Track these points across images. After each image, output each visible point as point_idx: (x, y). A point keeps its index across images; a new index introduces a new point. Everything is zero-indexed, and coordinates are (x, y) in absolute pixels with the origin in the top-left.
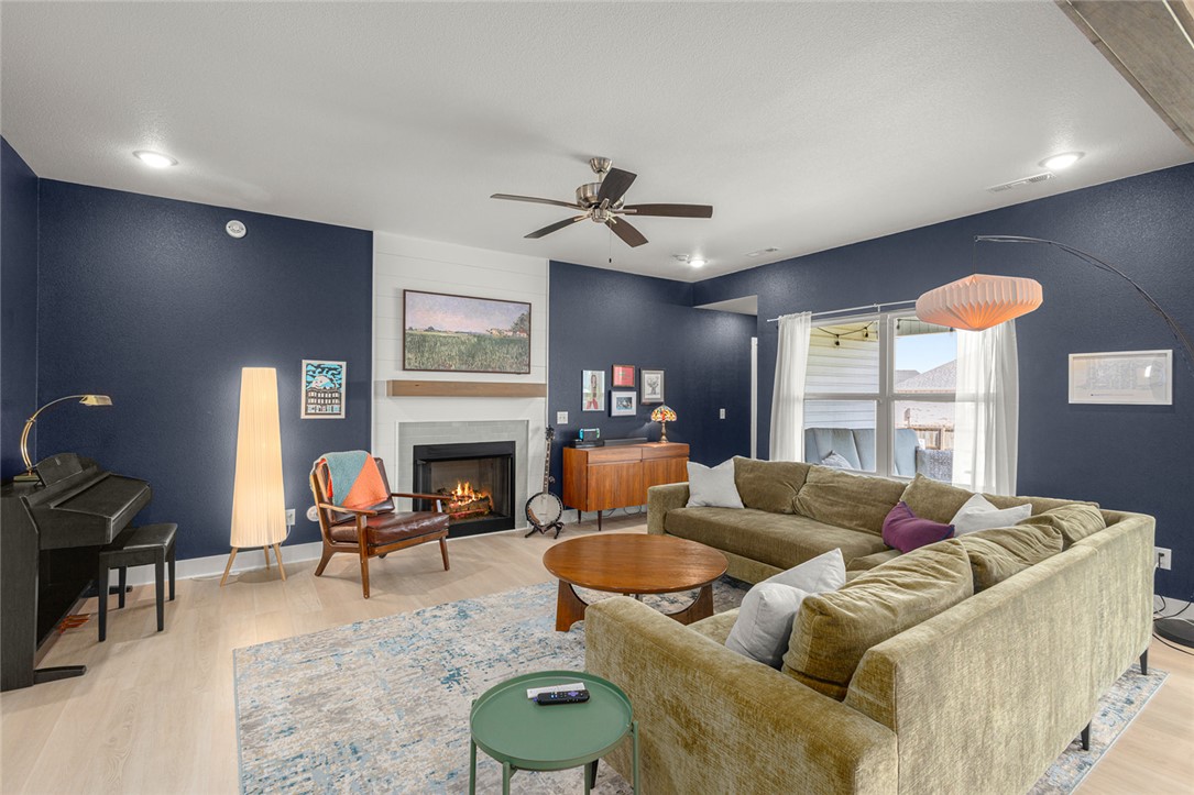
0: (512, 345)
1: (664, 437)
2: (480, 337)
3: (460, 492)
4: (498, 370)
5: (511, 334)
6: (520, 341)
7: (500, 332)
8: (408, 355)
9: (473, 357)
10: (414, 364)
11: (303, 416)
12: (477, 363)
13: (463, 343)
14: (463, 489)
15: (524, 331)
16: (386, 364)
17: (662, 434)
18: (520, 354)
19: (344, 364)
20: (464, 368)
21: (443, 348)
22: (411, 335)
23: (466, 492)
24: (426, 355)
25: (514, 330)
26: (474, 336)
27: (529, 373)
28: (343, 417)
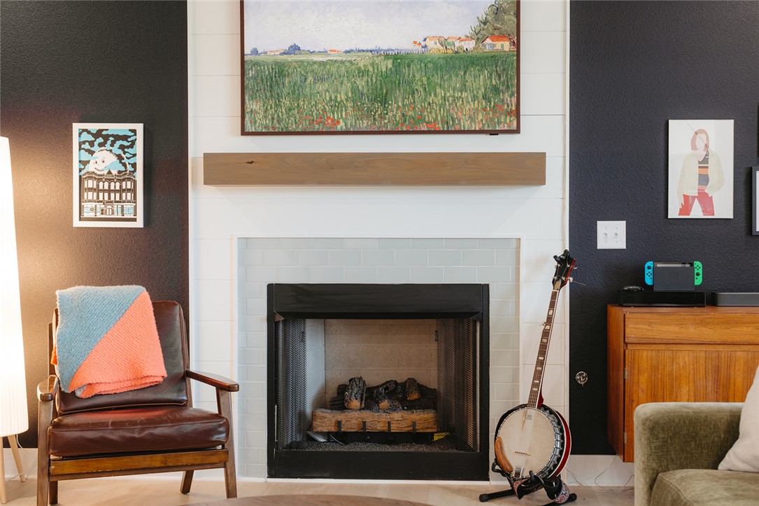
0: (473, 70)
2: (399, 60)
4: (440, 126)
5: (470, 45)
6: (494, 60)
7: (444, 42)
8: (250, 105)
9: (385, 103)
10: (261, 123)
11: (77, 223)
12: (394, 113)
13: (362, 73)
15: (502, 37)
18: (496, 90)
20: (364, 125)
21: (321, 87)
22: (256, 64)
24: (286, 102)
25: (479, 37)
26: (387, 56)
27: (517, 131)
28: (140, 222)
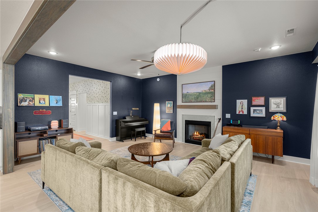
0: (209, 94)
1: (279, 127)
2: (200, 93)
3: (196, 134)
4: (204, 101)
5: (208, 91)
6: (211, 93)
7: (205, 91)
8: (183, 99)
9: (198, 98)
10: (184, 101)
12: (199, 100)
13: (195, 95)
14: (197, 133)
15: (212, 89)
16: (179, 102)
17: (278, 126)
18: (212, 96)
20: (195, 101)
21: (191, 97)
22: (184, 94)
23: (197, 134)
24: (187, 99)
25: (209, 90)
26: (198, 93)
27: (214, 102)
28: (172, 112)
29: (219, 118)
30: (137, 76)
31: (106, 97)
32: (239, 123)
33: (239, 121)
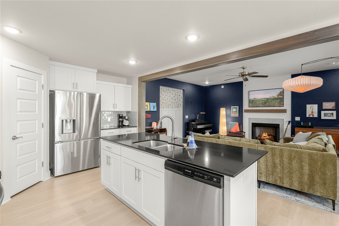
0: (277, 100)
2: (268, 99)
3: (264, 135)
4: (273, 106)
6: (280, 98)
7: (273, 97)
8: (250, 104)
9: (266, 103)
10: (251, 106)
11: (232, 116)
12: (267, 104)
13: (263, 100)
14: (265, 135)
15: (281, 96)
16: (246, 106)
18: (280, 102)
19: (238, 107)
20: (263, 106)
21: (258, 102)
22: (251, 100)
23: (266, 135)
24: (254, 104)
25: (278, 96)
26: (266, 98)
27: (283, 106)
28: (238, 116)
29: (289, 121)
30: (205, 84)
31: (176, 103)
32: (310, 125)
33: (310, 123)
